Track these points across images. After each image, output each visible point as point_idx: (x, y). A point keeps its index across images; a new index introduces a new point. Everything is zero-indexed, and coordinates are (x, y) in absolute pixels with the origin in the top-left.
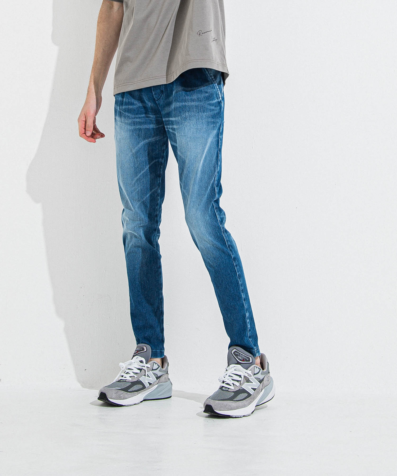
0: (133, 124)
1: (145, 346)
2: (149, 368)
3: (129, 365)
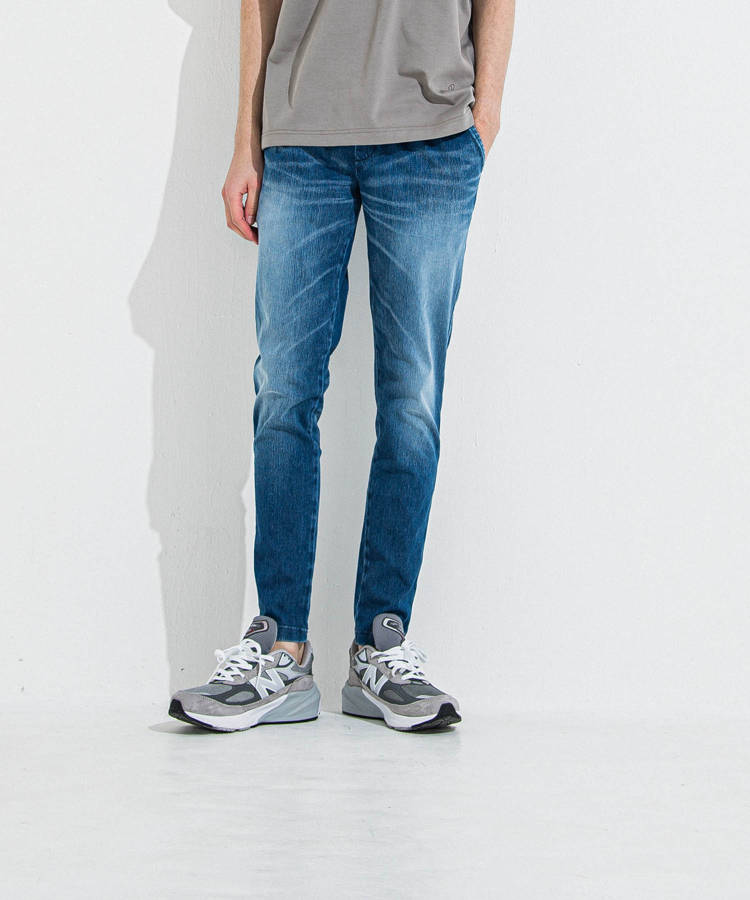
0: (304, 196)
1: (266, 621)
2: (271, 662)
3: (233, 654)
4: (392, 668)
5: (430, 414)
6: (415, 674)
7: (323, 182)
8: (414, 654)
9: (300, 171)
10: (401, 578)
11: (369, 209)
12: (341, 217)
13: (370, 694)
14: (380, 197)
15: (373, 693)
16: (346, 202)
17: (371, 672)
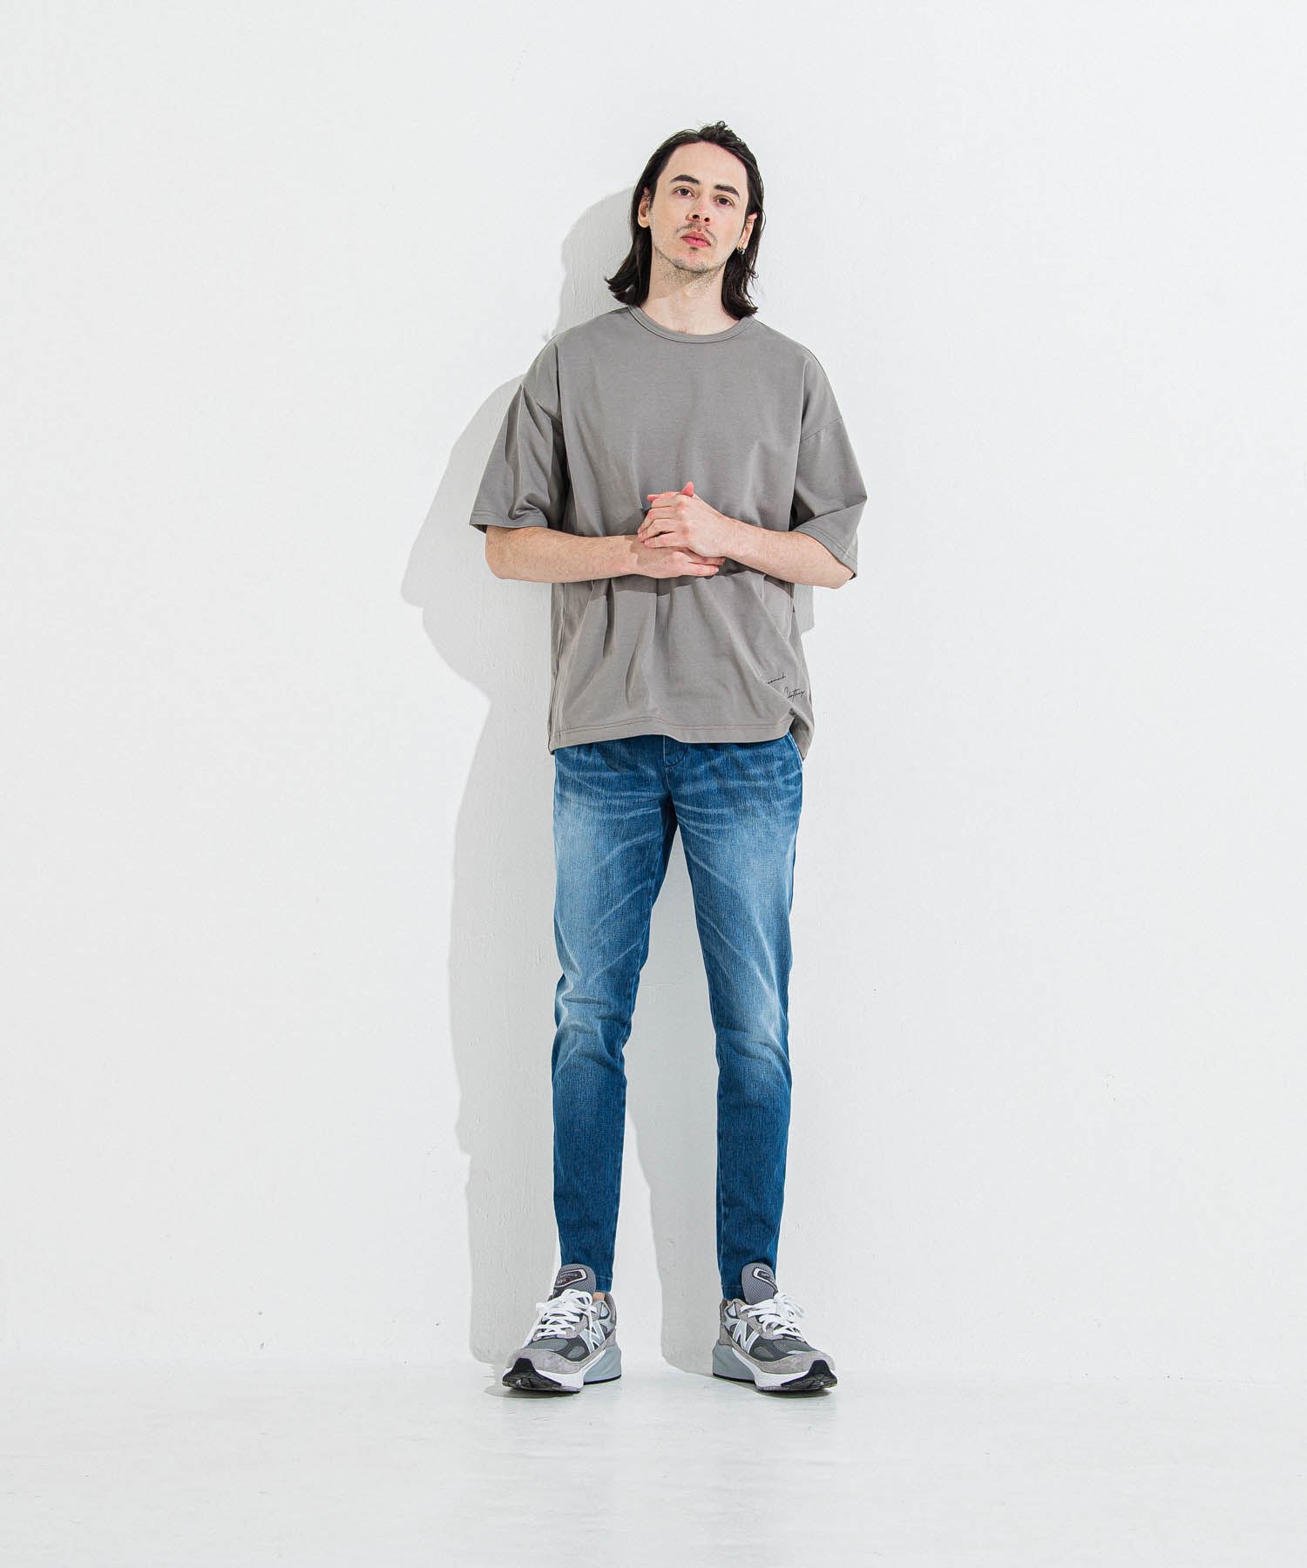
1: (583, 1269)
2: (595, 1313)
4: (762, 1323)
5: (777, 1041)
6: (788, 1329)
7: (629, 793)
8: (788, 1308)
9: (603, 783)
10: (764, 1223)
11: (685, 820)
12: (650, 829)
13: (740, 1352)
14: (693, 806)
15: (743, 1351)
16: (651, 812)
17: (741, 1329)
